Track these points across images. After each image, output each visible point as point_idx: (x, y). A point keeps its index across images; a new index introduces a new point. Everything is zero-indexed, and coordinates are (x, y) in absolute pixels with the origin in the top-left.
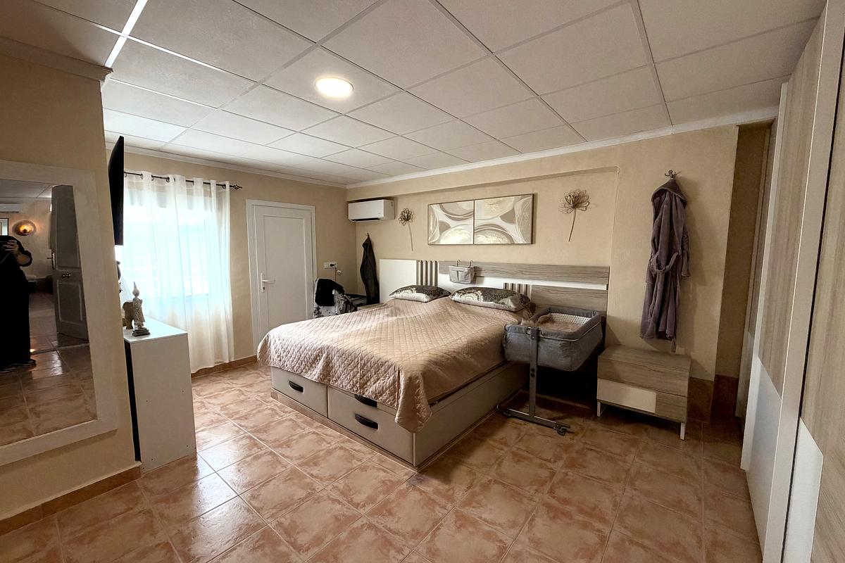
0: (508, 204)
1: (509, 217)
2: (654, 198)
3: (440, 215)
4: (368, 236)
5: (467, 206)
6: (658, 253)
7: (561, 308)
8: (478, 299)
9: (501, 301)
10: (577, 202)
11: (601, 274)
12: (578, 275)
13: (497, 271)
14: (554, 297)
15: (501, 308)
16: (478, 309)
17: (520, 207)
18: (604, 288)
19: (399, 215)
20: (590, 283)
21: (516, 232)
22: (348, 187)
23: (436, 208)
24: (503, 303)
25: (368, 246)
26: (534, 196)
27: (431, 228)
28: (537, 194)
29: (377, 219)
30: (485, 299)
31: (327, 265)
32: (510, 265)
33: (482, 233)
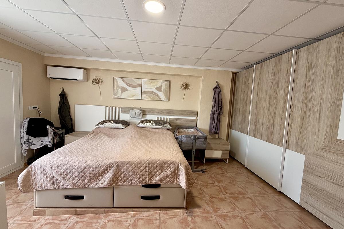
0: (159, 83)
1: (159, 89)
2: (214, 89)
4: (63, 89)
5: (139, 82)
6: (216, 107)
7: (182, 127)
8: (153, 125)
9: (165, 125)
10: (186, 86)
11: (196, 114)
12: (187, 114)
13: (154, 112)
14: (178, 122)
15: (160, 128)
16: (153, 130)
17: (164, 85)
18: (195, 118)
19: (91, 80)
20: (190, 116)
21: (162, 95)
22: (46, 55)
23: (119, 80)
24: (166, 126)
25: (63, 96)
26: (170, 82)
27: (116, 89)
28: (171, 81)
29: (77, 80)
30: (156, 125)
31: (30, 108)
32: (160, 109)
33: (146, 94)
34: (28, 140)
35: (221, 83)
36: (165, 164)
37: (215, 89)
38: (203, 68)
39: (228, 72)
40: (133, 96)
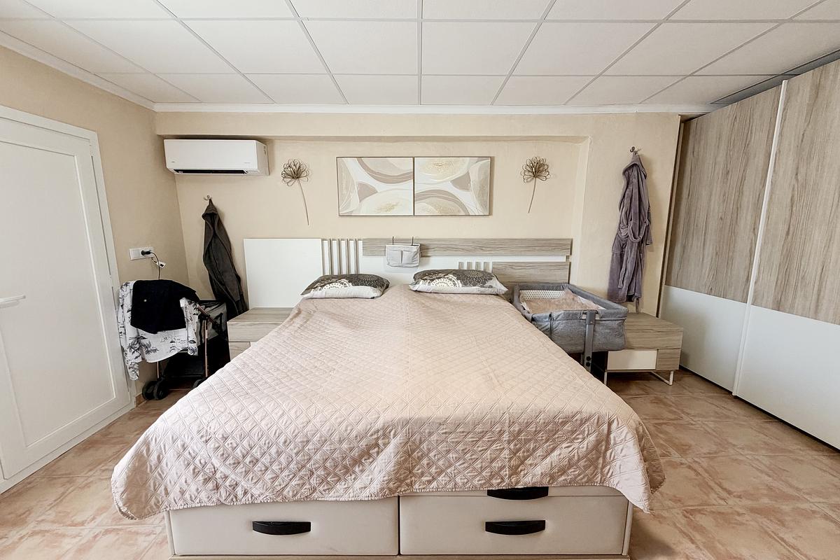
0: (462, 167)
1: (462, 182)
2: (624, 173)
3: (358, 174)
4: (210, 200)
5: (406, 166)
6: (631, 223)
7: (529, 284)
8: (455, 284)
10: (537, 170)
11: (566, 246)
12: (543, 248)
13: (450, 247)
14: (519, 274)
15: (475, 292)
16: (455, 298)
17: (476, 171)
18: (563, 259)
19: (279, 169)
20: (551, 256)
21: (470, 200)
23: (352, 165)
24: (491, 287)
25: (212, 218)
26: (492, 159)
27: (345, 192)
28: (494, 157)
29: (242, 172)
30: (465, 284)
31: (134, 253)
32: (466, 240)
33: (428, 200)
34: (138, 338)
35: (646, 152)
36: (564, 423)
37: (627, 172)
38: (590, 111)
39: (667, 116)
40: (392, 207)
